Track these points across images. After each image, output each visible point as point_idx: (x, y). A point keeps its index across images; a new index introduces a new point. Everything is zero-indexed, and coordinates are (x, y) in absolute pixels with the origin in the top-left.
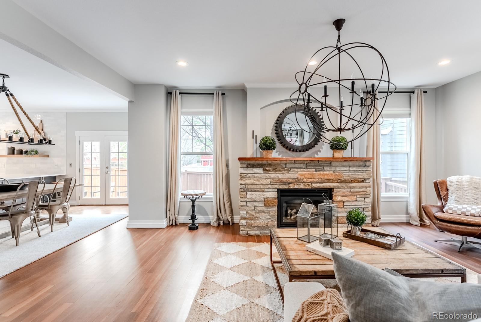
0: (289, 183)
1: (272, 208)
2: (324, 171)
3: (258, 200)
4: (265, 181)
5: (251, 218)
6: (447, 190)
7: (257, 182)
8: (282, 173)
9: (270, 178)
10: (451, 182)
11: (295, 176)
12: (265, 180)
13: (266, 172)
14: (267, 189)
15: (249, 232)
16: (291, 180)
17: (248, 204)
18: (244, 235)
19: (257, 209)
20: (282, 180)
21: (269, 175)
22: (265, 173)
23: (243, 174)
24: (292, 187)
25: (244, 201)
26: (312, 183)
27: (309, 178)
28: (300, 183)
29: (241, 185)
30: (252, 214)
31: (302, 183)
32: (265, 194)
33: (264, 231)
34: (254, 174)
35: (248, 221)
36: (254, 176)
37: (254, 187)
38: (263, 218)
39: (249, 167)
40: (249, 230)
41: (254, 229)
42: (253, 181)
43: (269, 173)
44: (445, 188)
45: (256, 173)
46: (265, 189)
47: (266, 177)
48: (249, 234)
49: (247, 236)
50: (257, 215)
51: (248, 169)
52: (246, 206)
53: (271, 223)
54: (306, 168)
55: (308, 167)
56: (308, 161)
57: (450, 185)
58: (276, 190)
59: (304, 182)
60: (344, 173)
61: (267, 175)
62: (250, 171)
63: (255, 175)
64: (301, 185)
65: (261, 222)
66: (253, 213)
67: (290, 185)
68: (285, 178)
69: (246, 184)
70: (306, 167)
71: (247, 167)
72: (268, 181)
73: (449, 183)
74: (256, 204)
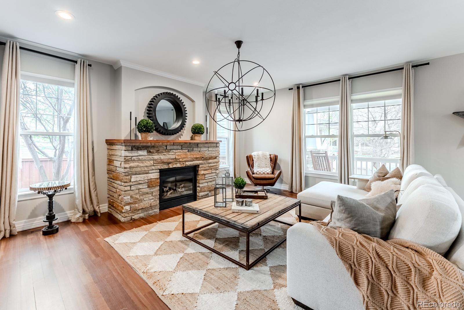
0: (169, 163)
1: (155, 188)
2: (194, 151)
3: (143, 183)
4: (149, 163)
5: (135, 202)
6: (253, 160)
7: (141, 165)
8: (164, 155)
9: (153, 160)
10: (254, 156)
11: (173, 157)
12: (149, 161)
13: (150, 154)
14: (151, 170)
15: (133, 217)
16: (170, 161)
17: (133, 188)
18: (128, 221)
19: (141, 192)
20: (163, 161)
21: (153, 156)
22: (149, 155)
23: (127, 157)
24: (171, 167)
25: (128, 186)
26: (185, 161)
27: (184, 158)
28: (177, 163)
29: (125, 169)
30: (136, 198)
31: (178, 163)
32: (149, 176)
33: (148, 212)
34: (138, 157)
35: (133, 206)
36: (139, 158)
37: (139, 169)
38: (146, 199)
39: (134, 149)
40: (133, 214)
41: (139, 212)
42: (138, 164)
43: (152, 155)
44: (252, 160)
45: (141, 155)
46: (148, 171)
47: (150, 159)
48: (134, 218)
49: (131, 221)
50: (141, 197)
51: (133, 151)
52: (131, 190)
53: (154, 202)
54: (182, 149)
55: (183, 149)
56: (183, 143)
57: (254, 158)
58: (159, 171)
59: (180, 162)
60: (205, 153)
61: (151, 157)
62: (135, 153)
63: (140, 157)
64: (178, 164)
65: (145, 204)
66: (137, 196)
67: (170, 165)
68: (166, 159)
69: (130, 168)
70: (182, 148)
71: (132, 150)
72: (152, 162)
73: (253, 156)
74: (140, 186)
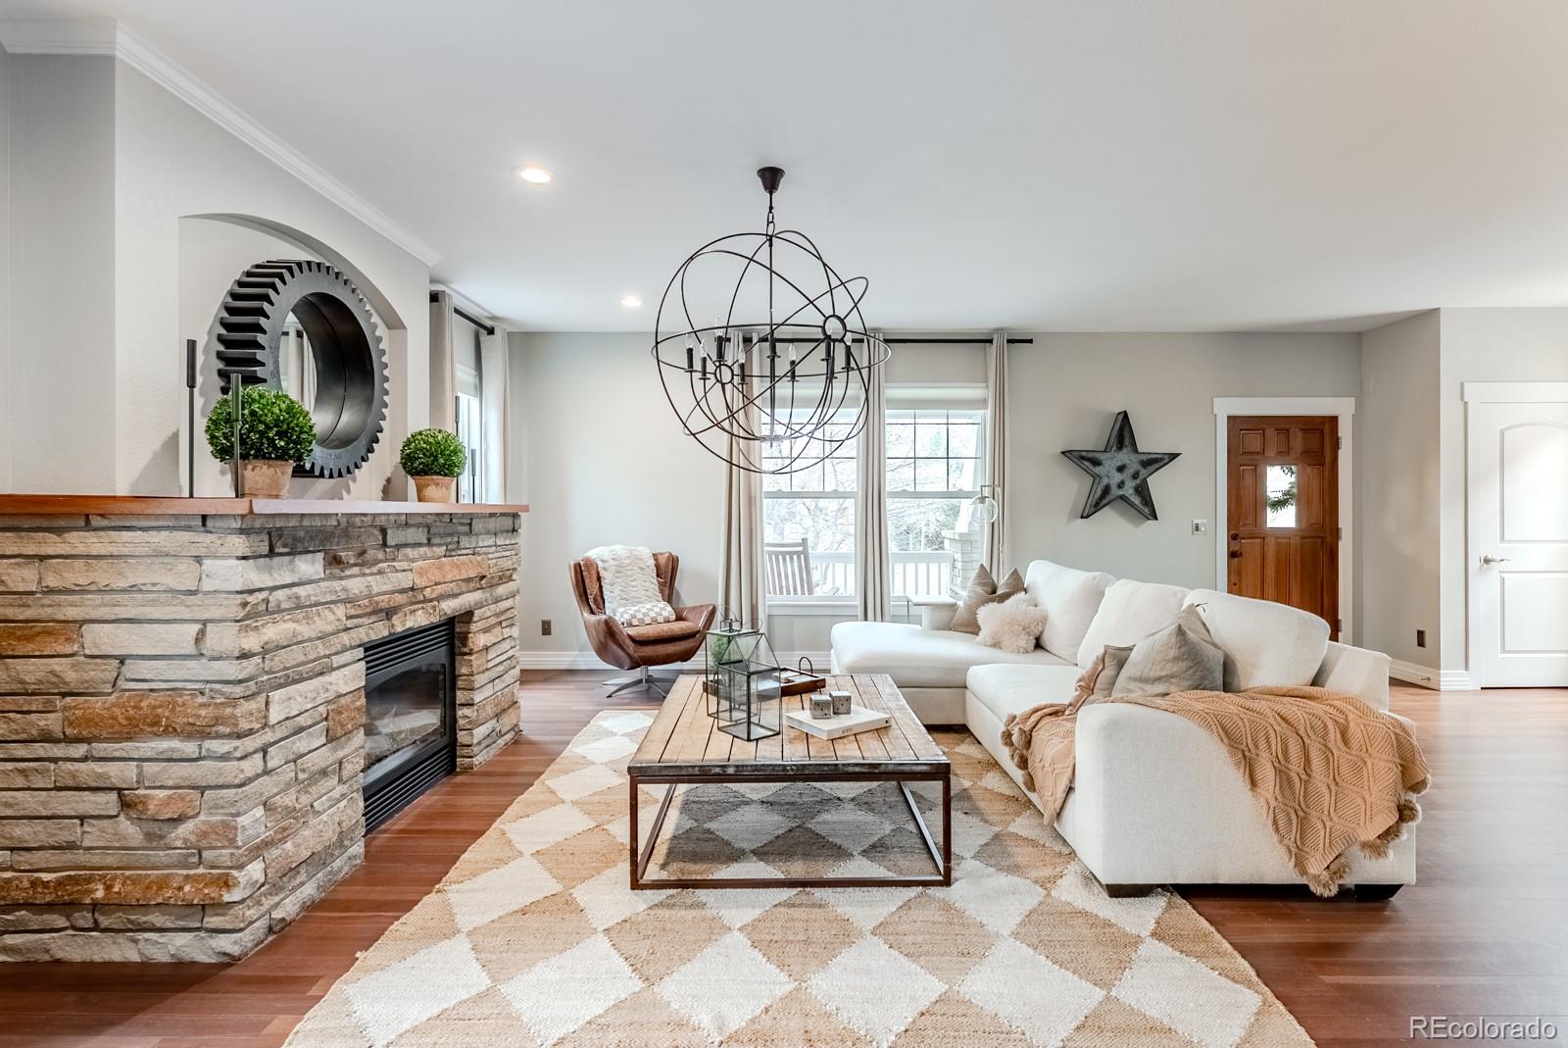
0: (389, 613)
1: (349, 739)
2: (459, 552)
3: (310, 722)
4: (331, 617)
5: (284, 829)
6: (599, 579)
7: (305, 630)
8: (380, 572)
9: (344, 601)
10: (603, 561)
11: (406, 580)
12: (331, 610)
13: (336, 571)
14: (336, 653)
15: (277, 914)
16: (400, 599)
17: (275, 758)
18: (257, 945)
19: (303, 771)
20: (377, 603)
21: (343, 582)
22: (332, 577)
23: (251, 592)
24: (399, 629)
25: (255, 752)
26: (441, 598)
27: (436, 584)
28: (416, 606)
29: (245, 662)
30: (287, 807)
31: (420, 606)
32: (331, 683)
33: (329, 869)
34: (295, 589)
35: (275, 852)
36: (298, 598)
37: (295, 655)
38: (323, 804)
39: (282, 550)
40: (277, 899)
41: (299, 880)
42: (291, 626)
43: (341, 578)
44: (595, 577)
45: (303, 580)
46: (329, 656)
47: (334, 598)
48: (283, 919)
49: (270, 938)
50: (305, 799)
51: (276, 560)
52: (266, 772)
53: (349, 811)
54: (429, 543)
55: (435, 541)
56: (434, 518)
57: (604, 569)
58: (360, 653)
59: (426, 600)
60: (490, 556)
61: (336, 585)
62: (283, 571)
63: (301, 591)
64: (420, 612)
65: (320, 827)
66: (289, 800)
67: (396, 620)
68: (384, 593)
69: (265, 651)
70: (429, 540)
71: (272, 553)
72: (341, 611)
73: (600, 564)
74: (301, 744)
